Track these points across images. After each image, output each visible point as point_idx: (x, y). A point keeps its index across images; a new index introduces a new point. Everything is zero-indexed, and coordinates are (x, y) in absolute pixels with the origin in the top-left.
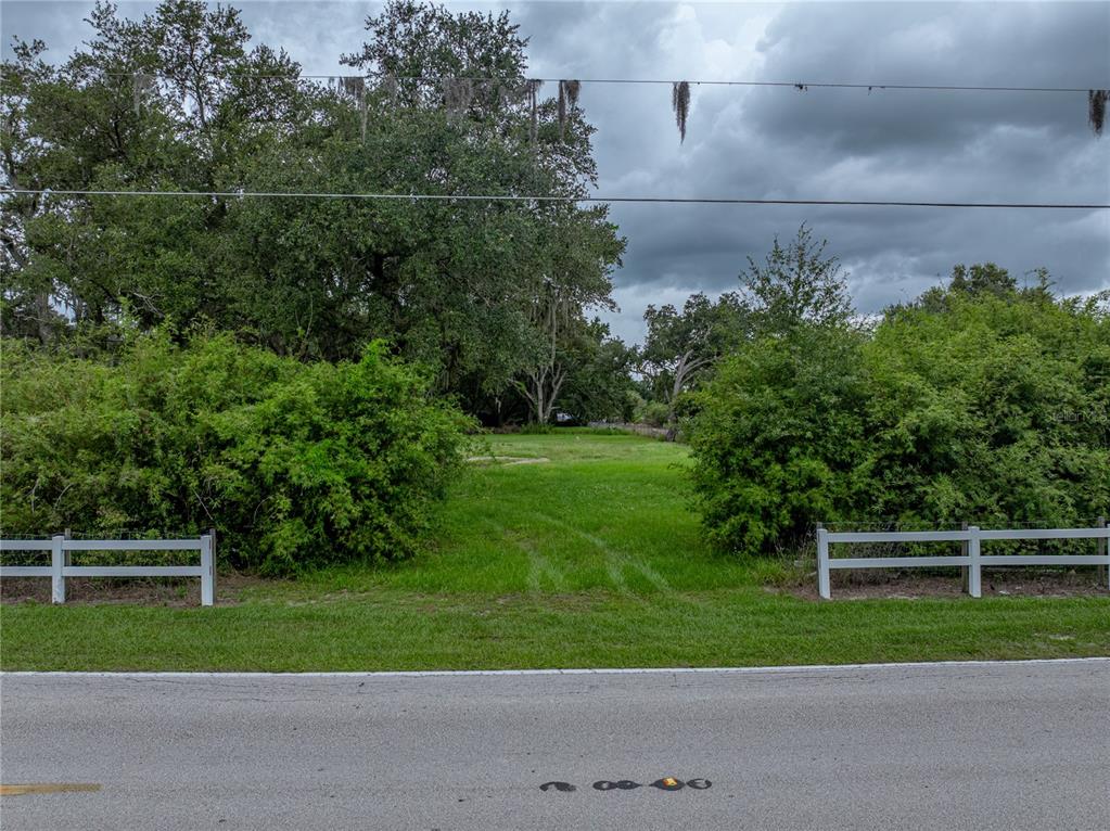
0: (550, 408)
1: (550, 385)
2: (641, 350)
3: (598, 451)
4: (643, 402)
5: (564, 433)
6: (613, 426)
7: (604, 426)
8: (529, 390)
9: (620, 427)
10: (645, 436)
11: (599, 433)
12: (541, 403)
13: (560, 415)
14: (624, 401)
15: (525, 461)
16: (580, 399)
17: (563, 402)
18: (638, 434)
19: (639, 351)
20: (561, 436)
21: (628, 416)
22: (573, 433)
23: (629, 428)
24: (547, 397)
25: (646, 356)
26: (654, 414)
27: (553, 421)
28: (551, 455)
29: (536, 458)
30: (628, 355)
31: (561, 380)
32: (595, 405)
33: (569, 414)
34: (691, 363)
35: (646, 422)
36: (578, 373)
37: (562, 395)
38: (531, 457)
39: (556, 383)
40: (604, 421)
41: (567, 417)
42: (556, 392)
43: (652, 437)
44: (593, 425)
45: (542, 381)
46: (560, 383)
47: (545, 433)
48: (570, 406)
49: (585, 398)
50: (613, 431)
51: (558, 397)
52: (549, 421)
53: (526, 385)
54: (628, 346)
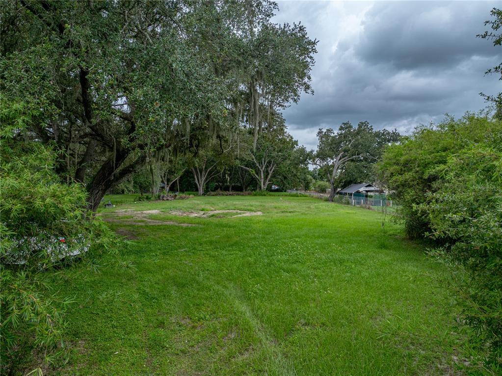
0: (267, 183)
1: (267, 172)
2: (315, 153)
3: (292, 208)
4: (314, 181)
5: (274, 196)
6: (299, 192)
7: (294, 192)
8: (257, 174)
9: (303, 192)
10: (316, 198)
11: (292, 196)
12: (263, 180)
13: (273, 186)
14: (305, 180)
15: (247, 214)
16: (283, 179)
17: (274, 180)
18: (312, 197)
19: (314, 153)
20: (272, 197)
21: (307, 188)
22: (279, 196)
23: (308, 193)
24: (266, 177)
25: (318, 156)
26: (319, 186)
27: (270, 189)
28: (264, 209)
29: (255, 212)
30: (308, 155)
31: (273, 169)
32: (290, 182)
33: (278, 186)
34: (343, 159)
35: (315, 190)
36: (281, 165)
37: (274, 176)
38: (251, 211)
39: (270, 170)
40: (295, 189)
41: (276, 187)
42: (270, 175)
43: (320, 199)
44: (289, 192)
45: (263, 169)
46: (273, 170)
47: (265, 195)
48: (278, 182)
49: (285, 178)
50: (299, 195)
51: (271, 177)
52: (267, 189)
53: (255, 171)
54: (308, 150)
